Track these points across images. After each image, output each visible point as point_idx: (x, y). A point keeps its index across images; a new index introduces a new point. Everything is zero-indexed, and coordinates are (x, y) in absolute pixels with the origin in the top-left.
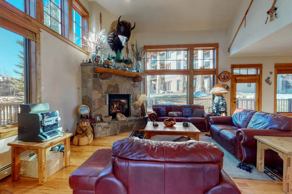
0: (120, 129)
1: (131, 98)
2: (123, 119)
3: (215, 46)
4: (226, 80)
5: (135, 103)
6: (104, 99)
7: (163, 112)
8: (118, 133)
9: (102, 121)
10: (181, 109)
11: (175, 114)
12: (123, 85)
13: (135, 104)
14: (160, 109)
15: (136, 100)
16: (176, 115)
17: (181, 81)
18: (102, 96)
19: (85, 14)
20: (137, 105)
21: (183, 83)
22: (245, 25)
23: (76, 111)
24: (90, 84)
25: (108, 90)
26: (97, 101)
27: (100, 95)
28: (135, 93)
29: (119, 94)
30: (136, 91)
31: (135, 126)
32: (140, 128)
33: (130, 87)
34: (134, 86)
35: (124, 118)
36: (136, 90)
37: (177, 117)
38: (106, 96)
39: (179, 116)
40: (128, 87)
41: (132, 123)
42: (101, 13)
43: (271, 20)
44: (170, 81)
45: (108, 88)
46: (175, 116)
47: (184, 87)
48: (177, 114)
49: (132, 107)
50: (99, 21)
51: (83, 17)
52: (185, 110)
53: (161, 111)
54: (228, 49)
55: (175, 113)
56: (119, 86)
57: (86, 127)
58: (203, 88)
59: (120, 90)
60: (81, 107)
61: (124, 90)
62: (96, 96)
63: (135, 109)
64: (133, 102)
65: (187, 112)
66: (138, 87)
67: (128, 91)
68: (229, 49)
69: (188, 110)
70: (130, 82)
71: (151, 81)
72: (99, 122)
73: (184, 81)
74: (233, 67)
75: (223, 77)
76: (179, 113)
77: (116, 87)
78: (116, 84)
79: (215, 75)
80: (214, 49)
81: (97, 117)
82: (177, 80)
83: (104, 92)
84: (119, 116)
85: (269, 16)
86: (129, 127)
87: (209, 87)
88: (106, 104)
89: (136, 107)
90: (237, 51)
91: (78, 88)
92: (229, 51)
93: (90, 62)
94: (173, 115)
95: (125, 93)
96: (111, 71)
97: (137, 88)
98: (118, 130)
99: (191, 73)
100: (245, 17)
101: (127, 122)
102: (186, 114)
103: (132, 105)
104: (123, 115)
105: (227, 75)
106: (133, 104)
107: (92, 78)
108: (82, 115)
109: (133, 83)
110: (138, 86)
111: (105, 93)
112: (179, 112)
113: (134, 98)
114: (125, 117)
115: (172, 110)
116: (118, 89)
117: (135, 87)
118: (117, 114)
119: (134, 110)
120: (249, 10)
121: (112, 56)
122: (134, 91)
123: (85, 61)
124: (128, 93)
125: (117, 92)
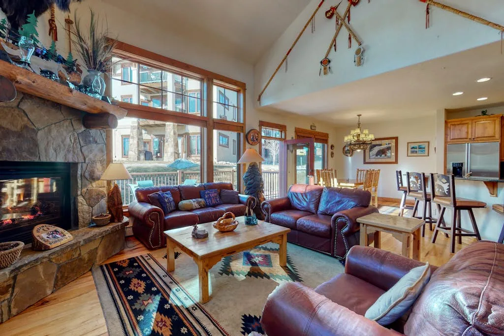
0: (57, 277)
1: (79, 173)
2: (62, 242)
3: (241, 87)
4: (255, 143)
5: (90, 187)
7: (170, 203)
8: (49, 292)
10: (200, 192)
11: (193, 203)
12: (54, 132)
13: (91, 190)
14: (163, 197)
15: (93, 179)
16: (196, 205)
17: (133, 138)
20: (94, 194)
21: (138, 142)
22: (286, 69)
28: (90, 159)
29: (37, 160)
30: (93, 153)
31: (100, 252)
32: (114, 254)
33: (75, 140)
34: (86, 138)
35: (67, 237)
36: (91, 151)
37: (198, 209)
39: (202, 208)
40: (68, 140)
41: (92, 246)
43: (325, 73)
46: (194, 208)
47: (139, 149)
48: (199, 203)
49: (80, 199)
52: (209, 194)
53: (166, 200)
54: (258, 97)
56: (39, 136)
58: (176, 153)
59: (42, 146)
61: (55, 150)
63: (89, 205)
64: (84, 186)
65: (213, 197)
66: (96, 142)
67: (68, 152)
68: (260, 97)
69: (213, 194)
70: (76, 127)
73: (139, 139)
74: (262, 124)
75: (252, 137)
76: (201, 202)
77: (28, 137)
78: (27, 128)
79: (242, 135)
80: (238, 91)
82: (122, 135)
84: (44, 235)
85: (323, 68)
86: (84, 260)
87: (185, 152)
89: (92, 200)
90: (271, 103)
92: (259, 99)
94: (190, 207)
95: (60, 160)
97: (94, 145)
98: (47, 284)
100: (285, 58)
101: (81, 246)
102: (211, 201)
103: (81, 195)
104: (60, 229)
105: (257, 135)
106: (84, 190)
109: (83, 129)
110: (98, 141)
112: (200, 200)
113: (87, 174)
116: (36, 144)
117: (90, 142)
119: (86, 207)
120: (293, 49)
122: (86, 153)
124: (70, 159)
125: (32, 154)
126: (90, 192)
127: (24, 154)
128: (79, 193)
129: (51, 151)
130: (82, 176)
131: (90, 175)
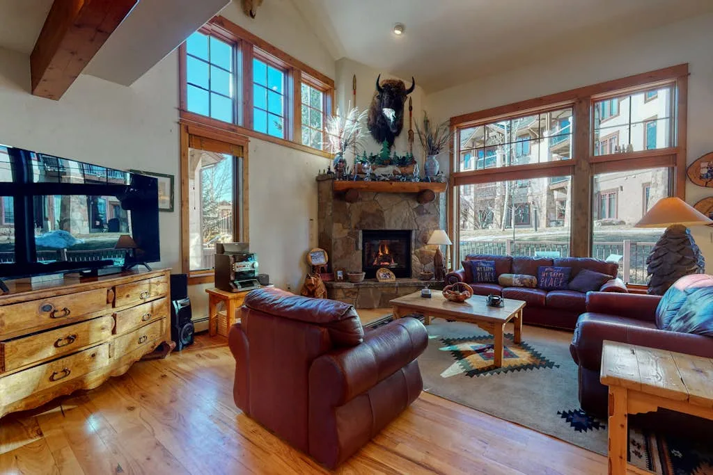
1: (413, 237)
2: (387, 281)
5: (422, 249)
6: (353, 239)
7: (484, 273)
8: (376, 307)
9: (346, 278)
10: (536, 268)
12: (394, 211)
13: (423, 251)
14: (476, 265)
15: (425, 242)
16: (517, 282)
18: (349, 233)
19: (328, 86)
20: (426, 254)
23: (306, 259)
24: (329, 212)
25: (360, 222)
26: (339, 242)
27: (346, 231)
28: (423, 227)
29: (383, 229)
30: (426, 222)
33: (410, 215)
34: (420, 212)
35: (392, 279)
36: (424, 221)
37: (520, 287)
38: (358, 233)
39: (525, 287)
40: (405, 215)
42: (355, 76)
44: (617, 190)
45: (361, 218)
46: (514, 285)
48: (522, 280)
49: (414, 257)
50: (352, 92)
51: (325, 92)
53: (478, 269)
55: (516, 277)
56: (385, 214)
57: (313, 285)
59: (387, 219)
60: (314, 252)
61: (395, 222)
62: (338, 232)
63: (422, 263)
64: (417, 247)
65: (554, 278)
66: (429, 213)
67: (405, 222)
69: (556, 273)
70: (411, 204)
71: (550, 192)
72: (340, 281)
77: (379, 215)
78: (377, 210)
79: (675, 168)
81: (339, 272)
83: (353, 226)
84: (381, 274)
88: (357, 248)
89: (422, 257)
91: (311, 220)
93: (329, 172)
94: (508, 282)
95: (399, 228)
96: (362, 186)
97: (427, 216)
98: (375, 301)
99: (580, 169)
101: (397, 287)
102: (548, 283)
103: (415, 254)
104: (391, 273)
106: (418, 250)
107: (332, 201)
108: (314, 266)
109: (417, 205)
110: (432, 212)
111: (356, 228)
113: (420, 239)
114: (394, 277)
115: (515, 268)
116: (383, 220)
117: (423, 214)
118: (378, 269)
119: (418, 263)
121: (372, 154)
122: (419, 223)
123: (322, 172)
124: (406, 228)
125: (380, 225)
126: (421, 252)
127: (377, 226)
128: (413, 252)
129: (393, 223)
130: (416, 240)
131: (423, 239)
